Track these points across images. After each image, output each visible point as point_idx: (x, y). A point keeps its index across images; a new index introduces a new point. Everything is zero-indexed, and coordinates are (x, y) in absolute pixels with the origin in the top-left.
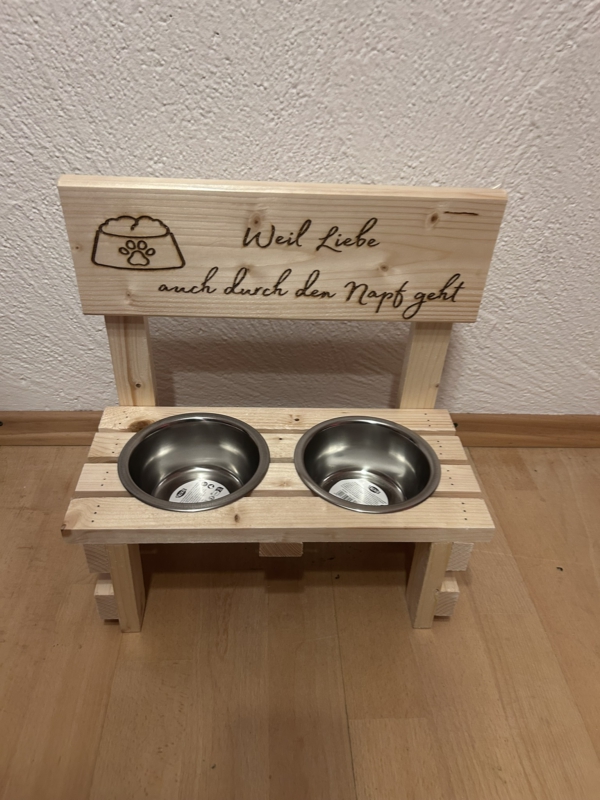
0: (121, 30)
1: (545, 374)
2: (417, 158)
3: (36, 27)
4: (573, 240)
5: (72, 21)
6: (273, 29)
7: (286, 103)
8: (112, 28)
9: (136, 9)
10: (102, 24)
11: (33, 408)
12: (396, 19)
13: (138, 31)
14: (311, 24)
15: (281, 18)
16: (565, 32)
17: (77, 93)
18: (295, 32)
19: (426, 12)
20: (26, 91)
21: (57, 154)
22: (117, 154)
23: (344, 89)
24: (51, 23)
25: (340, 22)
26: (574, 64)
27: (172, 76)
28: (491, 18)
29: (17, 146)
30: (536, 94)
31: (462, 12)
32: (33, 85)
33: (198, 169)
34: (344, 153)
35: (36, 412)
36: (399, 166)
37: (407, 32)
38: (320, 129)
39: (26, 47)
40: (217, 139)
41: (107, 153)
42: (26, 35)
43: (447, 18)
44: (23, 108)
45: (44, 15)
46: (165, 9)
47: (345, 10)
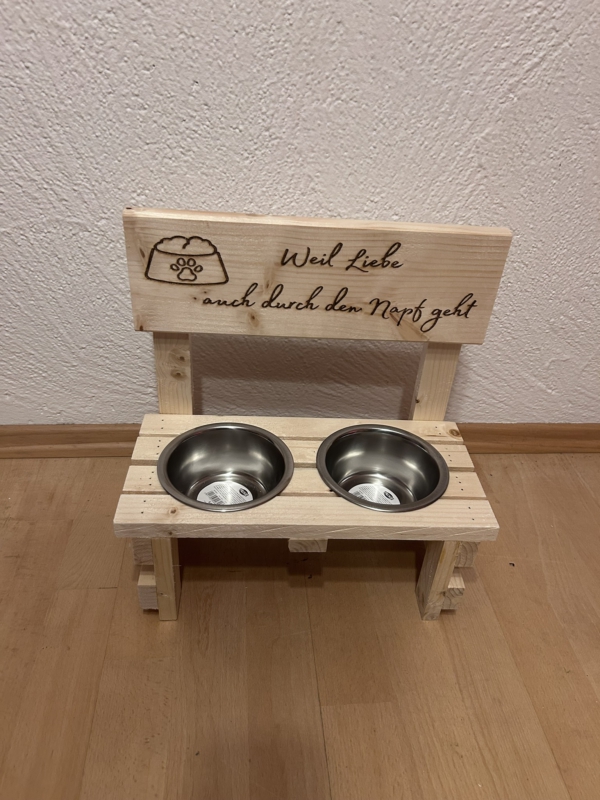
0: (107, 76)
1: (499, 387)
2: (379, 193)
3: (28, 71)
4: (520, 267)
5: (62, 67)
6: (247, 80)
7: (259, 144)
8: (99, 75)
9: (122, 58)
10: (90, 71)
11: (17, 422)
12: (357, 73)
13: (123, 78)
14: (281, 76)
15: (255, 70)
16: (507, 87)
17: (65, 132)
18: (267, 83)
19: (384, 68)
20: (17, 129)
21: (45, 186)
22: (102, 187)
23: (312, 133)
24: (42, 69)
25: (308, 75)
26: (515, 114)
27: (154, 119)
28: (442, 74)
29: (7, 178)
30: (482, 141)
31: (415, 68)
32: (24, 123)
33: (178, 201)
34: (313, 189)
35: (19, 426)
36: (363, 200)
37: (367, 85)
38: (290, 168)
39: (17, 90)
40: (196, 174)
41: (93, 186)
42: (17, 79)
43: (403, 73)
44: (13, 144)
45: (35, 61)
46: (148, 60)
47: (312, 64)
